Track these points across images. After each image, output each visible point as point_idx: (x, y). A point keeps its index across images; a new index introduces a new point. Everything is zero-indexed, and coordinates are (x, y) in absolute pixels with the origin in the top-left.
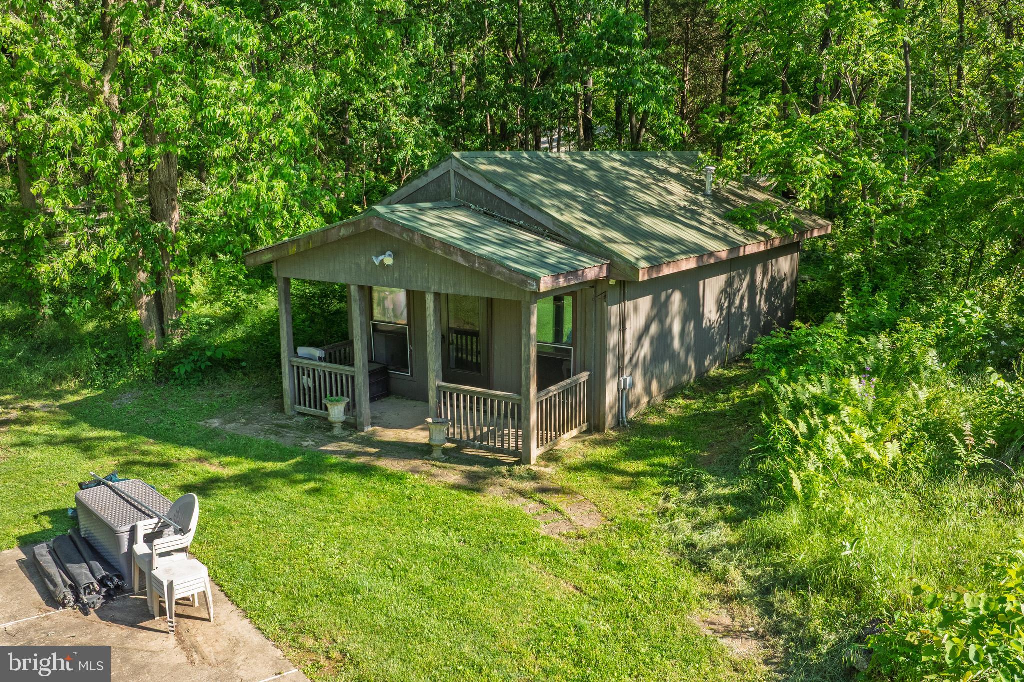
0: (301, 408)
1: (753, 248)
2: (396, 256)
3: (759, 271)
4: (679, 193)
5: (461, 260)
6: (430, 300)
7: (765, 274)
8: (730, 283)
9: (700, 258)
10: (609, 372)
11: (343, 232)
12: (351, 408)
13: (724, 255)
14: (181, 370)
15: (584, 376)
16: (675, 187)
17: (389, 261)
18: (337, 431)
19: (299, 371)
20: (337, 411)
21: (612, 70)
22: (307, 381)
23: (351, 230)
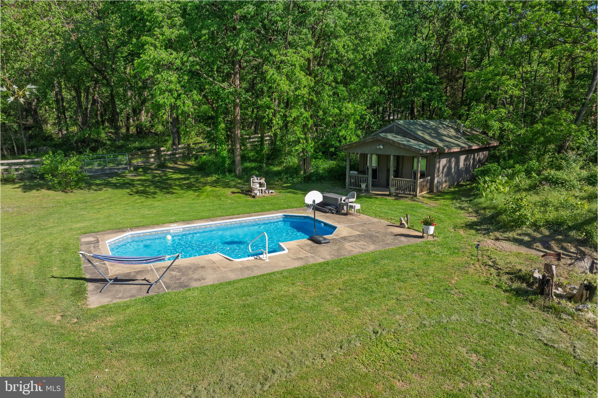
0: (351, 187)
1: (475, 147)
2: (383, 146)
3: (476, 155)
4: (453, 132)
5: (402, 146)
6: (392, 157)
7: (478, 155)
8: (467, 157)
9: (461, 149)
10: (436, 175)
11: (370, 140)
12: (367, 186)
13: (467, 148)
14: (314, 178)
15: (429, 178)
16: (452, 130)
17: (382, 147)
18: (363, 191)
19: (350, 177)
20: (363, 186)
21: (428, 93)
22: (353, 181)
23: (372, 140)
